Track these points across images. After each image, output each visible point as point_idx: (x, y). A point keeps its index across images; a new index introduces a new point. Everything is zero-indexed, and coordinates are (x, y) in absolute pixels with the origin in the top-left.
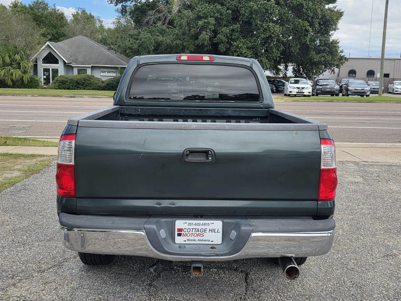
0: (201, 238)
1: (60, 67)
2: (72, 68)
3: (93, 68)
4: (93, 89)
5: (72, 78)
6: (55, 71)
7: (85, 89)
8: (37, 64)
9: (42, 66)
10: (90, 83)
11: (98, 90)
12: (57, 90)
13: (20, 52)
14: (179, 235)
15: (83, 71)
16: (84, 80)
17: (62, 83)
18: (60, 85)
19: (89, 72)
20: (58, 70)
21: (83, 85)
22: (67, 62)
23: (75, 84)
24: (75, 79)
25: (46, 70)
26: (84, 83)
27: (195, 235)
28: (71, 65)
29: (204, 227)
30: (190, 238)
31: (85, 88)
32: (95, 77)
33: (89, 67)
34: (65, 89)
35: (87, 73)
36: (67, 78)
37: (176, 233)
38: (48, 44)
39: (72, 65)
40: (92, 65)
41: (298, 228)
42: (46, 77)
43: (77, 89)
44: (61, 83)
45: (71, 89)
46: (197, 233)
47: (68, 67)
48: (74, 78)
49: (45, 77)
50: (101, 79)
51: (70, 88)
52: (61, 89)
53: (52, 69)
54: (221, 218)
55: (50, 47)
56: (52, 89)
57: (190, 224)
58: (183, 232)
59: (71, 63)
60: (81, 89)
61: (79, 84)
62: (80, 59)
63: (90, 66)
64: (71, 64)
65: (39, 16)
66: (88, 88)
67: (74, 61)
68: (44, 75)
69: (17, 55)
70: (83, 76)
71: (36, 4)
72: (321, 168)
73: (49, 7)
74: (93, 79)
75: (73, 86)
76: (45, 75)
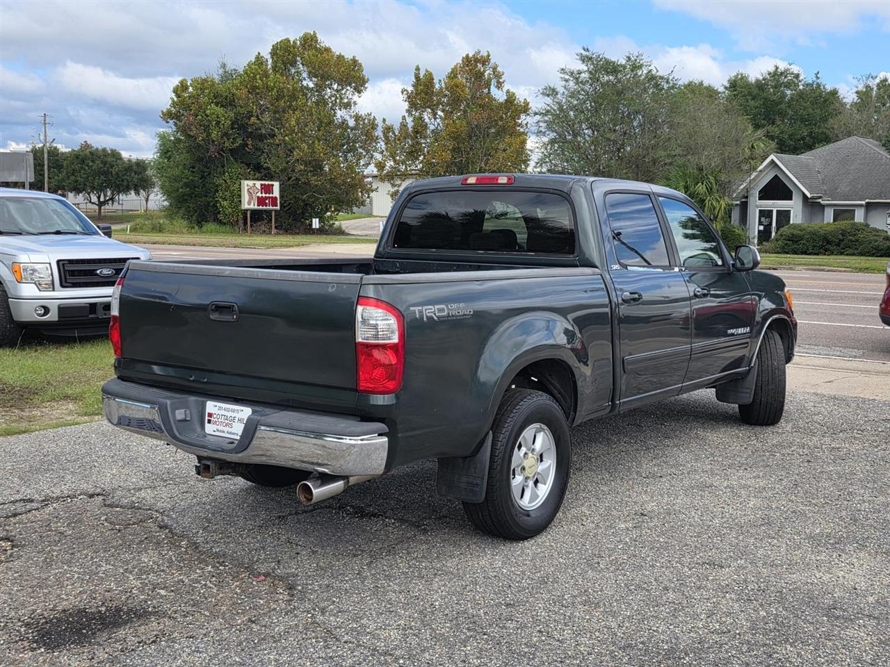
0: (230, 430)
1: (794, 207)
2: (823, 207)
3: (869, 207)
4: (861, 254)
5: (814, 230)
6: (784, 216)
7: (842, 254)
8: (747, 202)
9: (757, 205)
10: (857, 241)
11: (873, 255)
12: (780, 255)
13: (708, 178)
14: (209, 422)
15: (846, 215)
16: (842, 234)
17: (792, 240)
18: (786, 244)
19: (859, 217)
20: (790, 214)
21: (838, 245)
22: (809, 195)
23: (820, 244)
24: (822, 232)
25: (766, 214)
26: (843, 240)
27: (224, 424)
28: (819, 202)
29: (233, 415)
30: (220, 428)
31: (842, 251)
32: (871, 226)
33: (861, 206)
34: (796, 253)
35: (853, 219)
36: (804, 229)
37: (207, 418)
38: (772, 160)
39: (822, 202)
40: (867, 201)
41: (312, 425)
42: (764, 229)
43: (825, 254)
44: (789, 240)
45: (809, 254)
46: (226, 421)
47: (812, 205)
48: (820, 230)
49: (762, 228)
50: (887, 232)
51: (808, 252)
52: (787, 253)
53: (777, 211)
54: (251, 405)
55: (776, 165)
56: (769, 253)
57: (220, 408)
58: (212, 419)
59: (820, 197)
60: (832, 254)
61: (829, 242)
62: (844, 188)
63: (864, 203)
64: (820, 200)
65: (774, 101)
66: (850, 251)
67: (828, 192)
68: (760, 223)
69: (700, 184)
70: (843, 224)
71: (773, 76)
72: (357, 341)
73: (800, 81)
74: (864, 232)
75: (814, 246)
76: (762, 225)
